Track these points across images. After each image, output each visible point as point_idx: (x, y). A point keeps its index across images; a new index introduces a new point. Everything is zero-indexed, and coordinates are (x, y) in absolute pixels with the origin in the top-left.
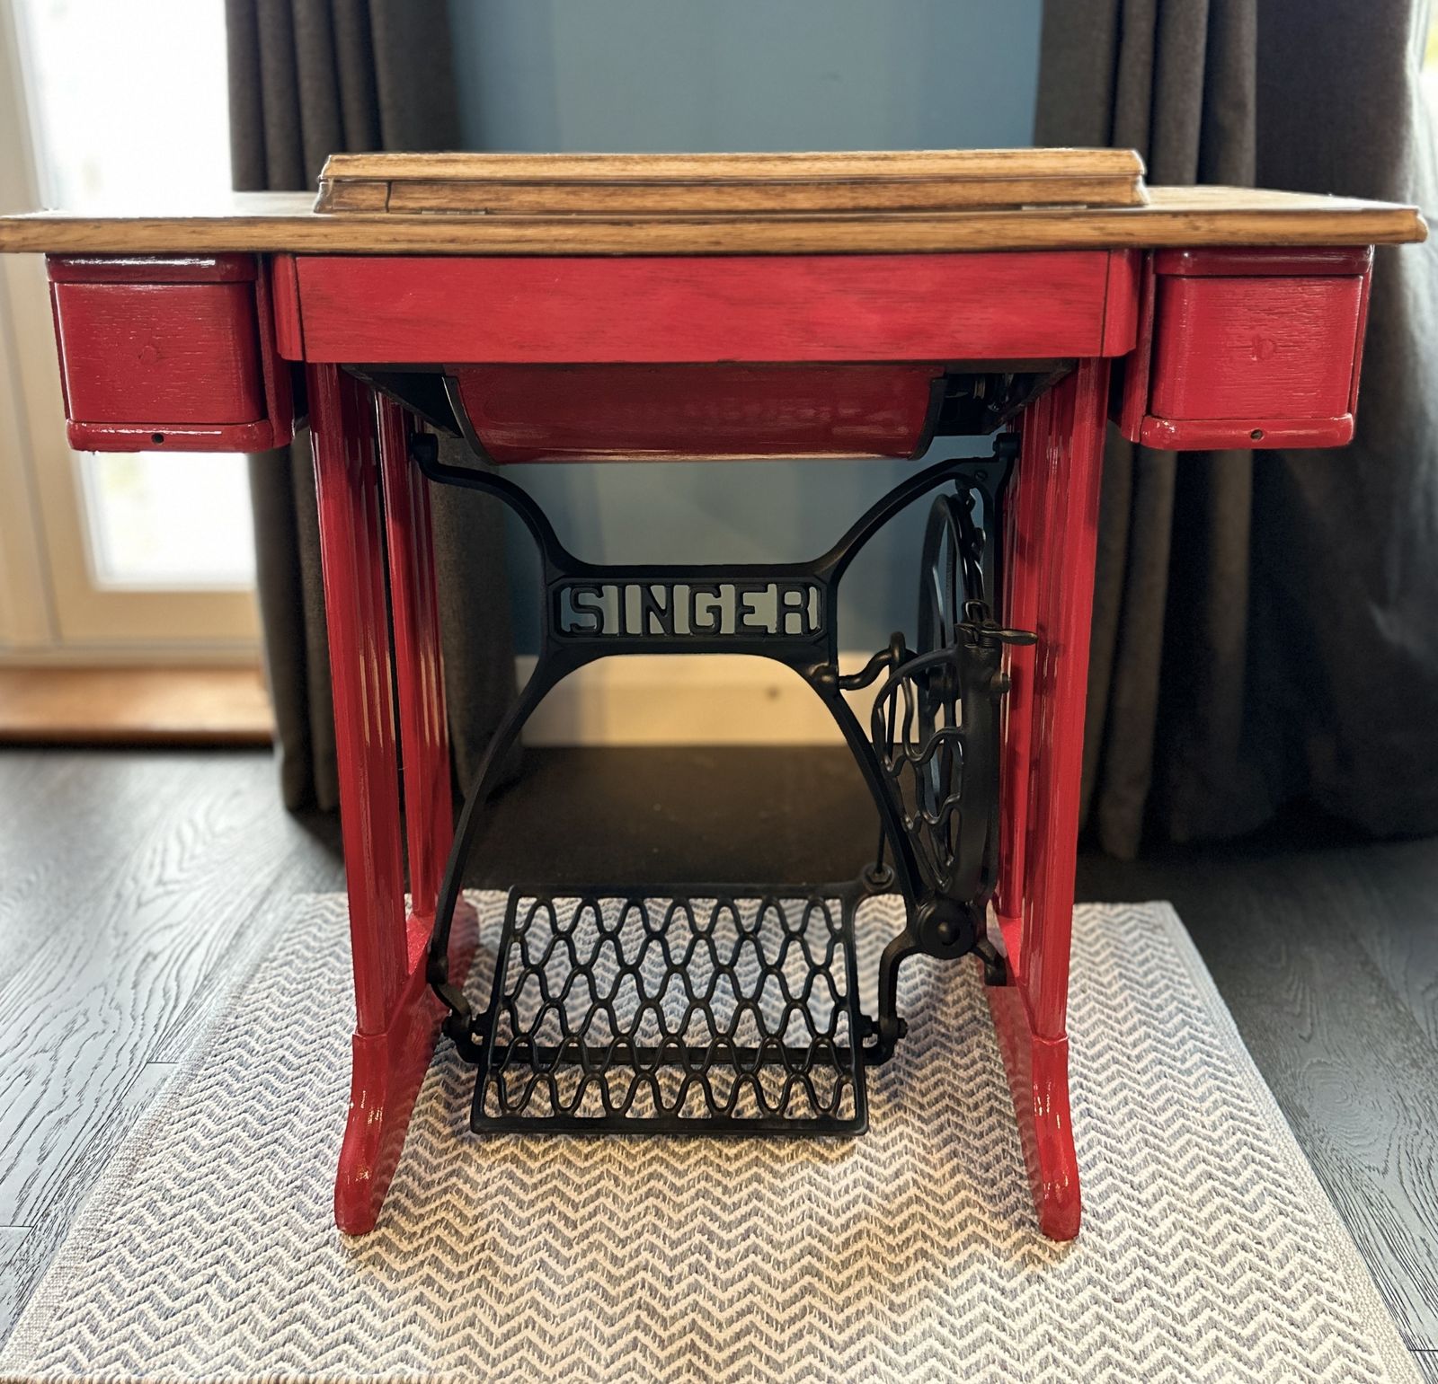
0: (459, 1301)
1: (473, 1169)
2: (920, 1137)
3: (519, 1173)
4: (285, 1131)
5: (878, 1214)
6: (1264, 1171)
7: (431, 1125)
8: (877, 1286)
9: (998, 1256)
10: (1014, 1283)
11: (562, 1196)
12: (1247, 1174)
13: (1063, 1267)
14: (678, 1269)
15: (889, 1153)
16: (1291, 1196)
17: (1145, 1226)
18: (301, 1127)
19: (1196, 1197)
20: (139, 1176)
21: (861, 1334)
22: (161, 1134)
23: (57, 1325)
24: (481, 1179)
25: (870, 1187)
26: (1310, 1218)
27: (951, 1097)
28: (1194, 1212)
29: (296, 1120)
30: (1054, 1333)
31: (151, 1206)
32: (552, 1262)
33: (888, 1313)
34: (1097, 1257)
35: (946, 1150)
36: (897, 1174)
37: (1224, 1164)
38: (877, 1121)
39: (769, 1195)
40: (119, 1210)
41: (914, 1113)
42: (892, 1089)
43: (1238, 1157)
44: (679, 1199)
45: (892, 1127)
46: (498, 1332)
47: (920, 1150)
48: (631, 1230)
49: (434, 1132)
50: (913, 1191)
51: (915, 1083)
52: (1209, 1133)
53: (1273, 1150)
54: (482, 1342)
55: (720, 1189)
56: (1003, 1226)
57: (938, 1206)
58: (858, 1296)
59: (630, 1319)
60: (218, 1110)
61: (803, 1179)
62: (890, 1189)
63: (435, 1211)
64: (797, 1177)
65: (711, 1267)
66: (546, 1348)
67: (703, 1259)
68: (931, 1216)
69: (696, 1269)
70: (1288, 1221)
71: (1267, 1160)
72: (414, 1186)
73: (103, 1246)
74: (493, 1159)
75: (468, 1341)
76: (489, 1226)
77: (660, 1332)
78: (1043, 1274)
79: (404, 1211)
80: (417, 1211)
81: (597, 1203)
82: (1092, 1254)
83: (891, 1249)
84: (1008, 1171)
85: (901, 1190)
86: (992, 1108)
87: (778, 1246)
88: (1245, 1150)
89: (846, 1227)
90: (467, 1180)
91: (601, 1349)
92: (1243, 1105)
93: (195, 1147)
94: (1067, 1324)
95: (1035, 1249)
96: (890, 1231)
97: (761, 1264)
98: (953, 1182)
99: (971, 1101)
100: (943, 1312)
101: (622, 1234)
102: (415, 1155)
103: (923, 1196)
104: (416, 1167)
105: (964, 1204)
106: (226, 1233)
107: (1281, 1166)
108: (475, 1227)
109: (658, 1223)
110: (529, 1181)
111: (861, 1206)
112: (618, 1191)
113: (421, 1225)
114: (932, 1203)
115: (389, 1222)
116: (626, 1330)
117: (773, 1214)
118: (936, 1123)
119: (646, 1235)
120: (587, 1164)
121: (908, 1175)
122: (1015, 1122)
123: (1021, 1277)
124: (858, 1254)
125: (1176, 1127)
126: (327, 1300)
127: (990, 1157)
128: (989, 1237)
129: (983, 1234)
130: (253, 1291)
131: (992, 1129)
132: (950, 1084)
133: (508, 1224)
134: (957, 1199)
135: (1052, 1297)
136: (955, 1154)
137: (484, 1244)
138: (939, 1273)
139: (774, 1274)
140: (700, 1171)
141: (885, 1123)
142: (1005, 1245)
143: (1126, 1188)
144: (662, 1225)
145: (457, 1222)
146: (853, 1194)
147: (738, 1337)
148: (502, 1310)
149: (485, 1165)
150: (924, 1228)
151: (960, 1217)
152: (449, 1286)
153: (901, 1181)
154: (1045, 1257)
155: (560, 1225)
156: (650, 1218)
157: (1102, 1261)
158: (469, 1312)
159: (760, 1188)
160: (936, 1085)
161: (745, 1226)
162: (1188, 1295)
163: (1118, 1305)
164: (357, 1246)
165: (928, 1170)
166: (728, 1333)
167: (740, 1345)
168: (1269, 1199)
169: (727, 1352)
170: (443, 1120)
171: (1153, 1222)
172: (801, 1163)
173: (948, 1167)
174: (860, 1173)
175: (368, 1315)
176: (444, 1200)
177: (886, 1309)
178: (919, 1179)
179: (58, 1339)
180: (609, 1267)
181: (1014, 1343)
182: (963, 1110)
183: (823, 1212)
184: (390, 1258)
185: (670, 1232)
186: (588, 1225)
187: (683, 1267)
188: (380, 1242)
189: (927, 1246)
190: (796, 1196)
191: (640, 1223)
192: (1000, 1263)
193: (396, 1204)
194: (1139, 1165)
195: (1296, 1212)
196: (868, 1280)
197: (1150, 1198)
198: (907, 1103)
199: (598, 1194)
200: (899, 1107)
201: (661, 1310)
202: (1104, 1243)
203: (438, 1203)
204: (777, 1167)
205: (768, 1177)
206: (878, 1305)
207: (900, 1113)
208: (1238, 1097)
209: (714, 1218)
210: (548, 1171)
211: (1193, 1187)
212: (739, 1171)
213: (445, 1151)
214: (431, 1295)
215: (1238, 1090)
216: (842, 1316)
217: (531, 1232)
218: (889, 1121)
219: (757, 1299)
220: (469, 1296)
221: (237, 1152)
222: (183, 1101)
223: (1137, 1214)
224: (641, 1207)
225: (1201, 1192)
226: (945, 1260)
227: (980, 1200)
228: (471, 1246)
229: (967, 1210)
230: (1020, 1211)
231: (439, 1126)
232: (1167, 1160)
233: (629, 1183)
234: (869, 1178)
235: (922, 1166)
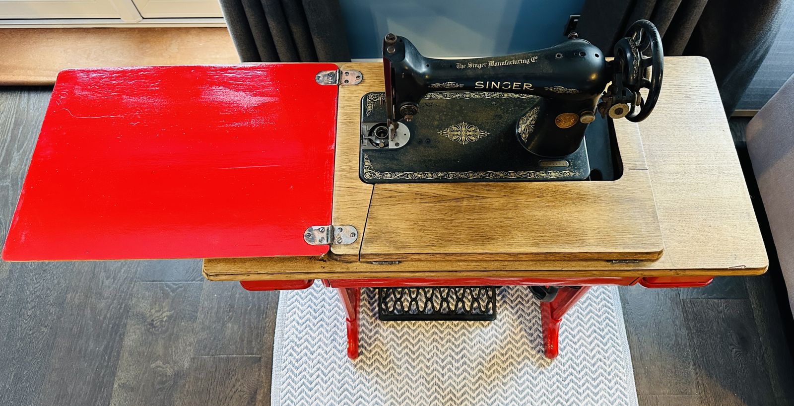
0: (387, 383)
1: (382, 331)
2: (511, 315)
3: (395, 331)
4: (322, 315)
5: (499, 348)
6: (611, 330)
7: (366, 312)
8: (499, 376)
9: (532, 364)
10: (536, 374)
11: (409, 341)
12: (606, 330)
13: (549, 368)
14: (445, 370)
15: (502, 323)
16: (617, 340)
17: (574, 352)
18: (327, 313)
19: (589, 340)
20: (286, 336)
21: (495, 394)
22: (286, 318)
23: (282, 394)
24: (385, 335)
25: (496, 337)
26: (621, 349)
27: (521, 297)
28: (588, 346)
29: (325, 310)
30: (546, 392)
31: (292, 348)
32: (410, 367)
33: (502, 386)
34: (559, 365)
35: (519, 321)
36: (504, 332)
37: (600, 326)
38: (498, 309)
39: (468, 341)
40: (284, 350)
41: (509, 305)
42: (503, 294)
43: (604, 323)
44: (442, 343)
45: (503, 311)
46: (400, 393)
47: (511, 321)
48: (430, 355)
49: (368, 315)
50: (509, 339)
51: (510, 291)
52: (597, 313)
53: (615, 321)
54: (396, 397)
55: (454, 339)
56: (534, 352)
57: (516, 344)
58: (494, 380)
59: (434, 389)
60: (300, 306)
61: (477, 334)
62: (502, 338)
63: (374, 348)
64: (476, 333)
65: (453, 369)
66: (412, 398)
67: (451, 366)
68: (514, 349)
69: (449, 370)
70: (614, 349)
71: (613, 325)
72: (366, 338)
73: (284, 364)
74: (387, 327)
75: (392, 396)
76: (390, 354)
77: (442, 394)
78: (544, 371)
79: (365, 349)
80: (369, 349)
81: (419, 344)
82: (558, 364)
83: (503, 362)
84: (537, 330)
85: (505, 338)
86: (533, 302)
87: (471, 361)
88: (607, 321)
89: (490, 354)
90: (381, 335)
91: (427, 399)
92: (609, 300)
93: (298, 323)
94: (549, 389)
95: (543, 362)
96: (502, 355)
97: (467, 368)
98: (521, 334)
99: (526, 299)
100: (516, 385)
101: (428, 357)
102: (364, 325)
103: (512, 340)
104: (365, 330)
105: (524, 344)
106: (317, 359)
107: (616, 328)
108: (387, 354)
109: (437, 352)
110: (399, 335)
111: (494, 345)
112: (424, 339)
113: (371, 354)
114: (514, 343)
115: (362, 353)
116: (433, 393)
117: (469, 349)
118: (516, 309)
119: (435, 357)
120: (414, 328)
121: (508, 332)
122: (540, 308)
123: (538, 372)
124: (494, 364)
125: (588, 310)
126: (351, 383)
127: (531, 324)
128: (530, 357)
129: (528, 356)
130: (331, 380)
131: (532, 311)
132: (521, 291)
133: (395, 353)
134: (521, 342)
135: (546, 379)
136: (521, 323)
137: (390, 361)
138: (515, 371)
139: (471, 372)
140: (447, 331)
141: (501, 309)
142: (534, 360)
143: (570, 336)
144: (439, 353)
145: (381, 352)
146: (492, 340)
147: (462, 395)
148: (399, 386)
149: (385, 329)
150: (512, 353)
151: (522, 349)
152: (384, 378)
153: (505, 335)
154: (545, 364)
155: (410, 353)
156: (435, 350)
157: (560, 366)
158: (390, 387)
159: (465, 338)
160: (516, 291)
161: (462, 353)
162: (583, 378)
163: (563, 382)
164: (355, 363)
165: (513, 330)
166: (460, 393)
167: (463, 398)
168: (611, 341)
169: (460, 400)
170: (369, 309)
171: (576, 351)
172: (476, 327)
173: (519, 328)
174: (494, 332)
175: (364, 388)
176: (376, 343)
177: (501, 384)
178: (511, 334)
179: (284, 399)
180: (426, 369)
181: (534, 396)
182: (524, 303)
183: (483, 348)
184: (365, 367)
185: (441, 356)
186: (418, 353)
187: (446, 370)
188: (361, 361)
189: (512, 360)
190: (475, 341)
191: (432, 352)
192: (532, 367)
193: (362, 346)
194: (575, 327)
195: (618, 346)
196: (496, 374)
197: (577, 341)
198: (507, 300)
199: (419, 341)
200: (505, 302)
201: (441, 386)
202: (562, 360)
203: (374, 345)
204: (469, 329)
205: (467, 333)
206: (499, 383)
207: (505, 305)
208: (609, 297)
209: (453, 351)
210: (403, 331)
211: (589, 336)
212: (458, 331)
213: (372, 323)
214: (379, 381)
215: (609, 294)
216: (490, 387)
217: (402, 356)
218: (502, 308)
219: (467, 381)
220: (390, 381)
221: (311, 325)
222: (289, 303)
223: (572, 347)
224: (432, 346)
225: (591, 338)
226: (517, 366)
227: (528, 342)
228: (387, 362)
229: (524, 346)
230: (539, 346)
231: (368, 312)
232: (584, 324)
233: (427, 336)
234: (496, 334)
235: (511, 328)
